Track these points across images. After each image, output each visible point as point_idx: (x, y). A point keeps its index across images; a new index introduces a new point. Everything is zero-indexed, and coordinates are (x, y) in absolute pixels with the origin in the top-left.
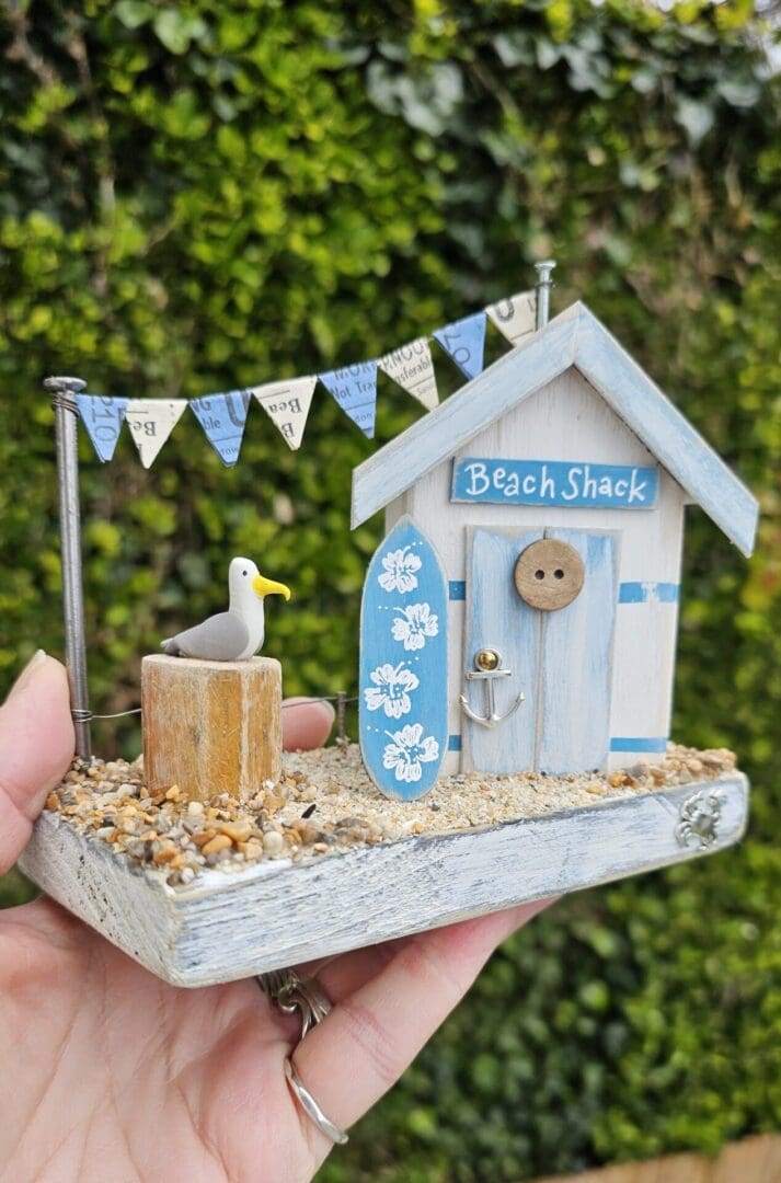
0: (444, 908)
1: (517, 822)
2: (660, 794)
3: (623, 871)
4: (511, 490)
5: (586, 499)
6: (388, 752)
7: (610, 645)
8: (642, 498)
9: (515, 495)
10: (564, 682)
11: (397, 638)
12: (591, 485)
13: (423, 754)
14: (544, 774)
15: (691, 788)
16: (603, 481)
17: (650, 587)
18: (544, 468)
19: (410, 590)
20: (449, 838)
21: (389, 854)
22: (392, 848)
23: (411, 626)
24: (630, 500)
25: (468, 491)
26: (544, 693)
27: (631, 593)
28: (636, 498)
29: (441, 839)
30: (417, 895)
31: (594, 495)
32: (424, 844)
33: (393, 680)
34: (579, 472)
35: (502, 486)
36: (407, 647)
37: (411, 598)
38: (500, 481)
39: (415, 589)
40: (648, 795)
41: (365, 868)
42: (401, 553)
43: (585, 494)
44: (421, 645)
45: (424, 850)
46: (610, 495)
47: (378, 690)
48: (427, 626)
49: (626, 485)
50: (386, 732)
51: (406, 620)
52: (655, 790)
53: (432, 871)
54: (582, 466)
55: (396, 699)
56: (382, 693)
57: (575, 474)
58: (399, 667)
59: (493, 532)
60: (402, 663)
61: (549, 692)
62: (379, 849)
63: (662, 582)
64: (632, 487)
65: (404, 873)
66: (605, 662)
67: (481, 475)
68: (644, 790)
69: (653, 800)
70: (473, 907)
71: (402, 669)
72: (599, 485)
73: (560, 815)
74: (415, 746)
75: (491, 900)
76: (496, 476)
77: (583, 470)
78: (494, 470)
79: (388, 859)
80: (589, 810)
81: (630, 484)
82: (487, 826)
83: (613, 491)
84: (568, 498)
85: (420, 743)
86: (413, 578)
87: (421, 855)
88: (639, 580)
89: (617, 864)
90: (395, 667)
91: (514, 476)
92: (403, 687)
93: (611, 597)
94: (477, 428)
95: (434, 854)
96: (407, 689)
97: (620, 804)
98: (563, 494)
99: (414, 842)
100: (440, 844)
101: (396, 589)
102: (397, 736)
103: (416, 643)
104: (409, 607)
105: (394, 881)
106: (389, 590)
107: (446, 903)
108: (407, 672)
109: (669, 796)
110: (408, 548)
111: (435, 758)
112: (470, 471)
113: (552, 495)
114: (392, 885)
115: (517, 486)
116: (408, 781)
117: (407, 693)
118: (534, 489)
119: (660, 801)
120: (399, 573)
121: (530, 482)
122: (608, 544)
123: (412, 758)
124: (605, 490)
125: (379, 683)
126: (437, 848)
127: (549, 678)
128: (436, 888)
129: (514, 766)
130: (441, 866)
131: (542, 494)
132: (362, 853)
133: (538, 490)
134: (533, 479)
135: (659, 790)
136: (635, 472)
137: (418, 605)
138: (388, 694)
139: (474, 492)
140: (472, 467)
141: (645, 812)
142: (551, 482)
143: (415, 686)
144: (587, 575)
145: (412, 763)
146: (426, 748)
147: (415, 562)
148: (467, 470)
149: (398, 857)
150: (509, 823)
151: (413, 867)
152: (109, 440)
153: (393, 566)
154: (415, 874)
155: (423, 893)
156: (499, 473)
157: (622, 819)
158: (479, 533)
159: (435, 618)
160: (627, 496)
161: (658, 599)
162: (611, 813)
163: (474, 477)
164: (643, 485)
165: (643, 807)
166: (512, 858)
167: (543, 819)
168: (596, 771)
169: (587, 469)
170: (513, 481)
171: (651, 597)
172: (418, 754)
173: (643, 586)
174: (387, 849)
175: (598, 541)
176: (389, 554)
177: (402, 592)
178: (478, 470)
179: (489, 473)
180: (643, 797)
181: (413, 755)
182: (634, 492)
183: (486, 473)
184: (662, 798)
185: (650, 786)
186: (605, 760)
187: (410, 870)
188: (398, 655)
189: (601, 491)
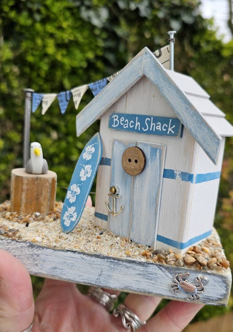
0: (40, 271)
1: (75, 252)
2: (160, 266)
3: (135, 291)
4: (126, 126)
5: (151, 131)
6: (65, 214)
7: (157, 195)
8: (173, 132)
9: (127, 128)
10: (140, 206)
11: (80, 176)
12: (153, 125)
13: (72, 218)
14: (131, 241)
15: (183, 269)
16: (158, 124)
17: (178, 173)
18: (137, 117)
19: (89, 160)
20: (43, 247)
21: (19, 245)
22: (20, 243)
23: (85, 172)
24: (168, 133)
25: (113, 125)
26: (133, 208)
27: (169, 174)
28: (170, 131)
29: (39, 247)
30: (29, 262)
31: (154, 130)
32: (32, 246)
33: (75, 190)
34: (149, 120)
35: (123, 124)
36: (81, 180)
37: (88, 163)
38: (122, 122)
39: (90, 159)
40: (152, 264)
41: (10, 246)
42: (91, 146)
43: (151, 129)
44: (85, 180)
45: (32, 248)
46: (160, 130)
47: (70, 192)
48: (88, 173)
49: (167, 126)
50: (68, 207)
51: (84, 170)
52: (157, 263)
53: (35, 256)
54: (150, 117)
55: (73, 196)
56: (71, 193)
57: (148, 120)
58: (78, 186)
59: (120, 142)
60: (79, 185)
61: (135, 208)
62: (15, 242)
63: (184, 171)
64: (169, 127)
65: (24, 253)
66: (155, 202)
67: (117, 120)
68: (151, 261)
69: (156, 267)
70: (53, 276)
71: (78, 187)
72: (156, 125)
73: (98, 256)
74: (71, 214)
75: (61, 276)
76: (121, 120)
77: (151, 119)
78: (121, 118)
79: (19, 246)
80: (114, 259)
81: (168, 126)
82: (60, 249)
83: (162, 129)
84: (144, 130)
85: (73, 213)
86: (91, 155)
87: (30, 249)
88: (173, 169)
89: (131, 287)
90: (76, 186)
91: (127, 120)
92: (76, 193)
93: (158, 175)
94: (110, 101)
95: (35, 251)
96: (76, 194)
97: (134, 262)
98: (143, 128)
99: (28, 244)
100: (38, 248)
101: (86, 159)
102: (69, 209)
103: (83, 179)
104: (87, 165)
105: (20, 254)
106: (84, 159)
107: (41, 269)
108: (79, 188)
109: (167, 268)
110: (93, 144)
111: (74, 220)
112: (113, 117)
113: (139, 129)
114: (19, 255)
115: (127, 125)
116: (66, 225)
117: (76, 195)
118: (133, 126)
119: (161, 269)
120: (88, 153)
121: (132, 123)
122: (158, 151)
123: (70, 218)
124: (158, 128)
125: (72, 190)
126: (37, 249)
127: (135, 202)
128: (36, 262)
129: (122, 234)
130: (38, 256)
131: (136, 128)
132: (9, 241)
133: (134, 127)
134: (133, 122)
135: (161, 264)
136: (171, 120)
137: (89, 165)
138: (72, 194)
139: (114, 126)
140: (114, 116)
141: (150, 270)
142: (139, 123)
143: (78, 194)
144: (149, 163)
145: (69, 220)
146: (74, 216)
147: (93, 150)
148: (112, 117)
149: (22, 247)
150: (70, 251)
151: (28, 253)
152: (36, 107)
153: (88, 150)
154: (29, 255)
155: (32, 262)
156: (122, 119)
157: (135, 269)
158: (115, 141)
159: (91, 171)
160: (167, 130)
161: (181, 179)
162: (128, 265)
163: (115, 120)
164: (174, 126)
165: (149, 268)
166: (72, 264)
167: (88, 255)
168: (149, 247)
169: (152, 119)
170: (126, 123)
171: (178, 177)
172: (71, 217)
173: (175, 172)
174: (18, 243)
175: (154, 150)
176: (88, 146)
177: (87, 160)
178: (116, 118)
179: (119, 119)
180: (149, 264)
181: (70, 217)
182: (170, 129)
183: (118, 119)
184: (161, 267)
185: (155, 260)
186: (153, 243)
187: (26, 253)
188: (79, 182)
189: (157, 129)
